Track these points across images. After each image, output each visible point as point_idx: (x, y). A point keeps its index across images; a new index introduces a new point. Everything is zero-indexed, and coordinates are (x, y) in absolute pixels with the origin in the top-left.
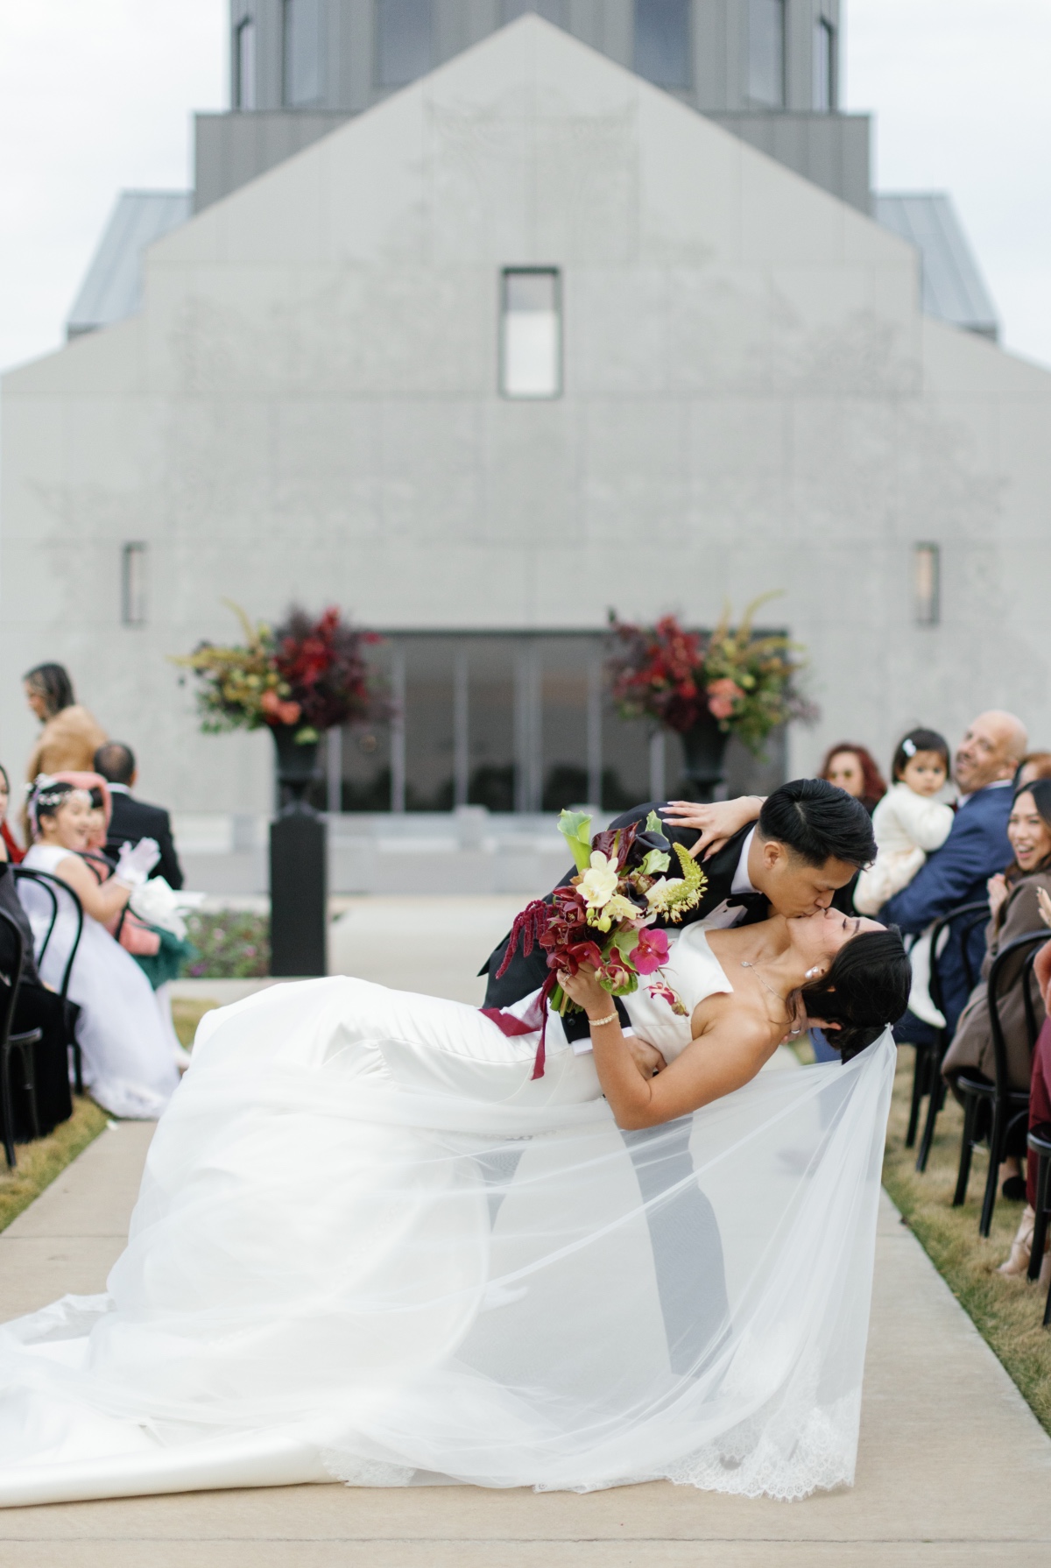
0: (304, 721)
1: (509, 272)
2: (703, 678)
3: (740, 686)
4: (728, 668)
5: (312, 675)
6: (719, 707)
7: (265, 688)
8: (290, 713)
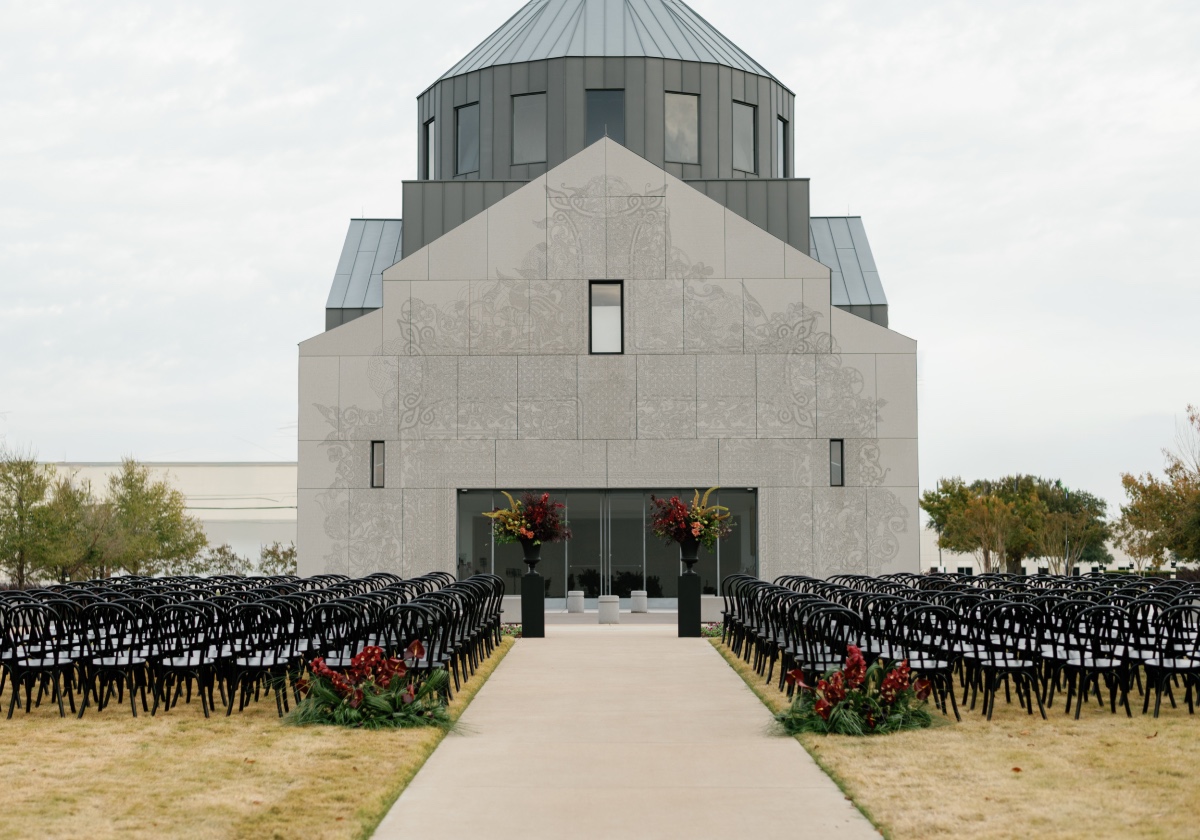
0: (535, 538)
1: (592, 282)
2: (689, 521)
3: (703, 524)
4: (699, 517)
5: (539, 520)
6: (695, 532)
7: (521, 525)
8: (530, 535)
